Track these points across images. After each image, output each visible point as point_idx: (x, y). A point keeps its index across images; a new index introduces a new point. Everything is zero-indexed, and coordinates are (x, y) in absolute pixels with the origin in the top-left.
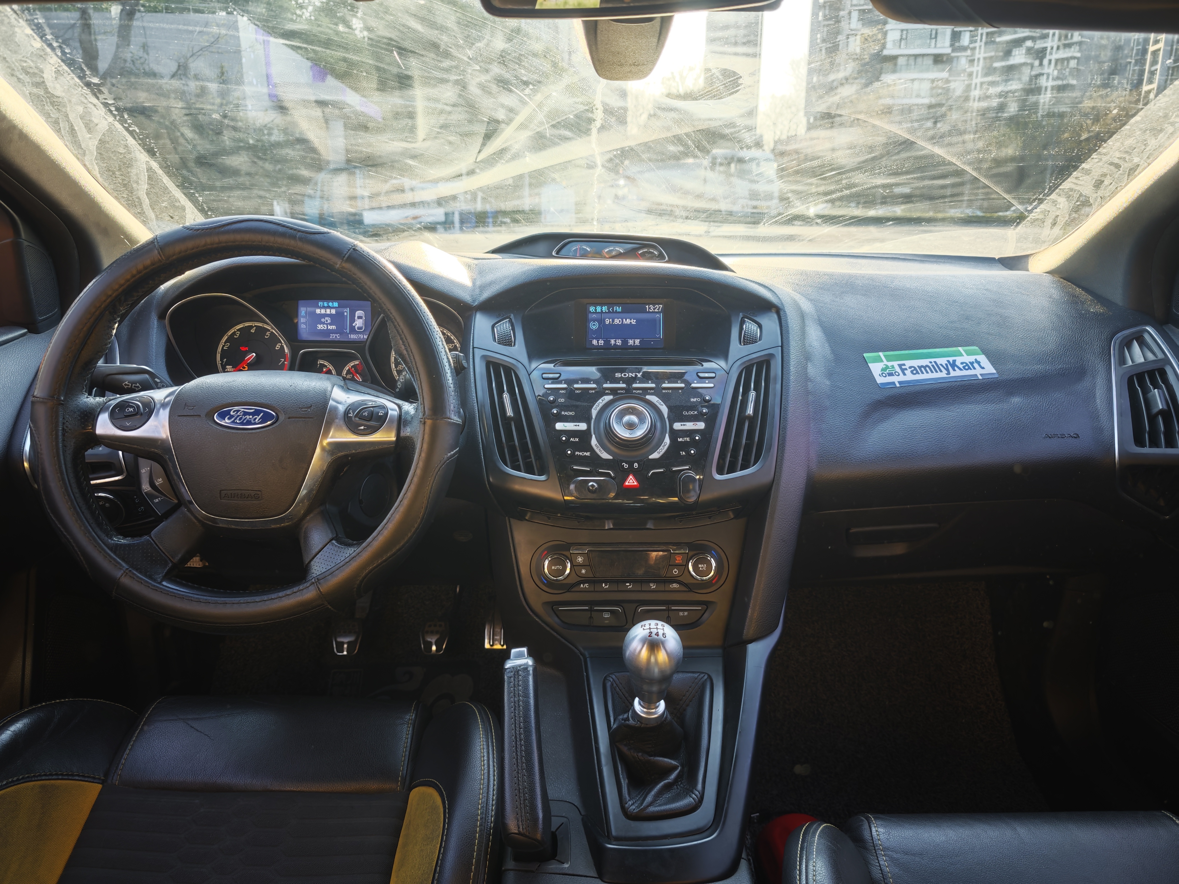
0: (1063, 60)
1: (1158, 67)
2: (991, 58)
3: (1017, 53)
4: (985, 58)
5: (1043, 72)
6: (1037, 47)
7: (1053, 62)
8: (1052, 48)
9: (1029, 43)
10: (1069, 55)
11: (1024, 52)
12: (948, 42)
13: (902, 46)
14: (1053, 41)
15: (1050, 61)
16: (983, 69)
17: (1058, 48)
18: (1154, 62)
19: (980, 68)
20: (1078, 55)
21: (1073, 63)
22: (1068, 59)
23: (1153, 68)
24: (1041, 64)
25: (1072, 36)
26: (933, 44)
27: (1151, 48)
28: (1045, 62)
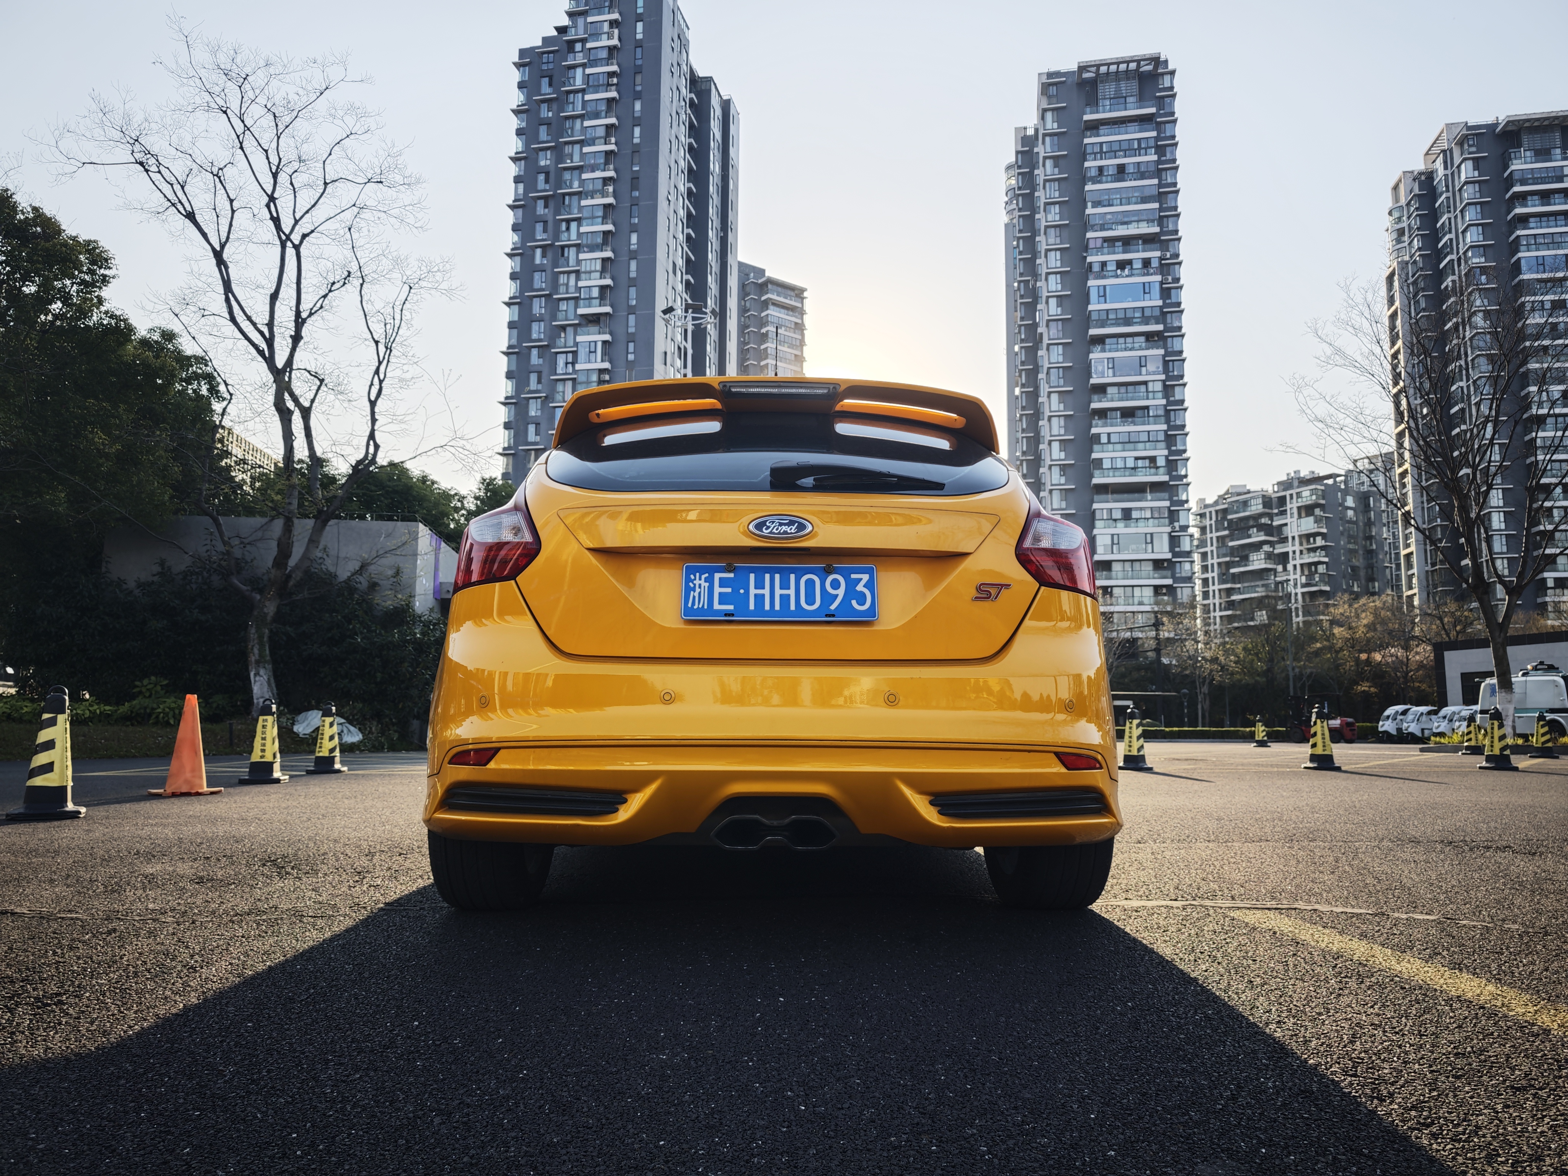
0: (1310, 565)
1: (1415, 570)
2: (1227, 563)
3: (1255, 558)
4: (1219, 564)
5: (1289, 577)
6: (1276, 551)
7: (1298, 567)
8: (1294, 552)
9: (1266, 548)
10: (1316, 559)
11: (1263, 556)
12: (1166, 547)
13: (1115, 551)
14: (1293, 545)
15: (1295, 566)
16: (1218, 575)
17: (1301, 552)
18: (1409, 566)
19: (1215, 574)
20: (1326, 560)
21: (1321, 569)
22: (1316, 564)
23: (1410, 572)
24: (1285, 569)
25: (1314, 540)
26: (1150, 550)
27: (1403, 552)
28: (1290, 567)
